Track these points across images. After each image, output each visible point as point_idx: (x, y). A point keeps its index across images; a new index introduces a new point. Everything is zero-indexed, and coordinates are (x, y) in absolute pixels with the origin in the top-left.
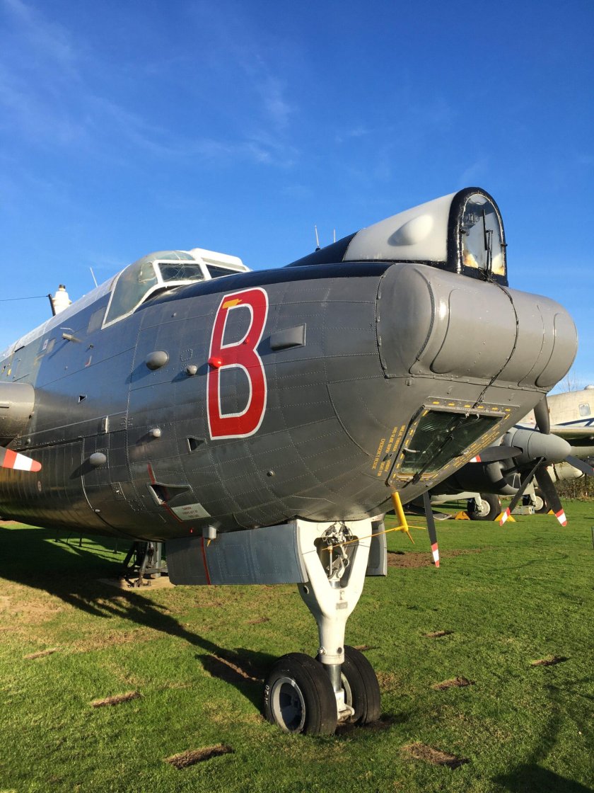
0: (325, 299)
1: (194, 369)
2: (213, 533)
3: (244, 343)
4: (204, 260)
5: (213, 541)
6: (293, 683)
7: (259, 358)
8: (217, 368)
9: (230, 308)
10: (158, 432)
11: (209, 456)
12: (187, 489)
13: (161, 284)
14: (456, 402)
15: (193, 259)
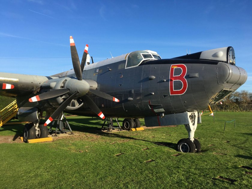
0: (203, 68)
1: (165, 80)
2: (163, 115)
3: (181, 75)
4: (151, 53)
5: (163, 117)
6: (186, 144)
7: (185, 79)
8: (173, 80)
9: (174, 68)
10: (153, 93)
11: (169, 98)
12: (161, 105)
13: (144, 59)
14: (227, 88)
15: (149, 53)
